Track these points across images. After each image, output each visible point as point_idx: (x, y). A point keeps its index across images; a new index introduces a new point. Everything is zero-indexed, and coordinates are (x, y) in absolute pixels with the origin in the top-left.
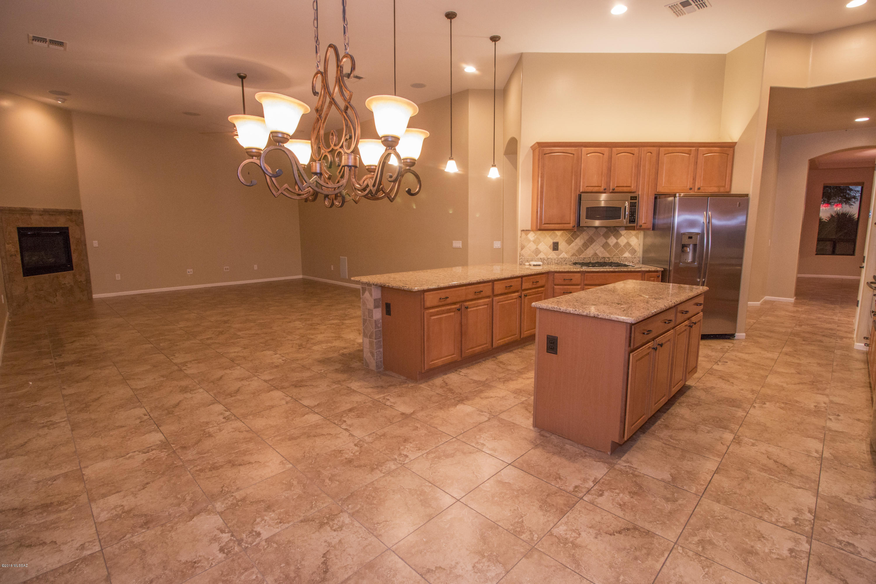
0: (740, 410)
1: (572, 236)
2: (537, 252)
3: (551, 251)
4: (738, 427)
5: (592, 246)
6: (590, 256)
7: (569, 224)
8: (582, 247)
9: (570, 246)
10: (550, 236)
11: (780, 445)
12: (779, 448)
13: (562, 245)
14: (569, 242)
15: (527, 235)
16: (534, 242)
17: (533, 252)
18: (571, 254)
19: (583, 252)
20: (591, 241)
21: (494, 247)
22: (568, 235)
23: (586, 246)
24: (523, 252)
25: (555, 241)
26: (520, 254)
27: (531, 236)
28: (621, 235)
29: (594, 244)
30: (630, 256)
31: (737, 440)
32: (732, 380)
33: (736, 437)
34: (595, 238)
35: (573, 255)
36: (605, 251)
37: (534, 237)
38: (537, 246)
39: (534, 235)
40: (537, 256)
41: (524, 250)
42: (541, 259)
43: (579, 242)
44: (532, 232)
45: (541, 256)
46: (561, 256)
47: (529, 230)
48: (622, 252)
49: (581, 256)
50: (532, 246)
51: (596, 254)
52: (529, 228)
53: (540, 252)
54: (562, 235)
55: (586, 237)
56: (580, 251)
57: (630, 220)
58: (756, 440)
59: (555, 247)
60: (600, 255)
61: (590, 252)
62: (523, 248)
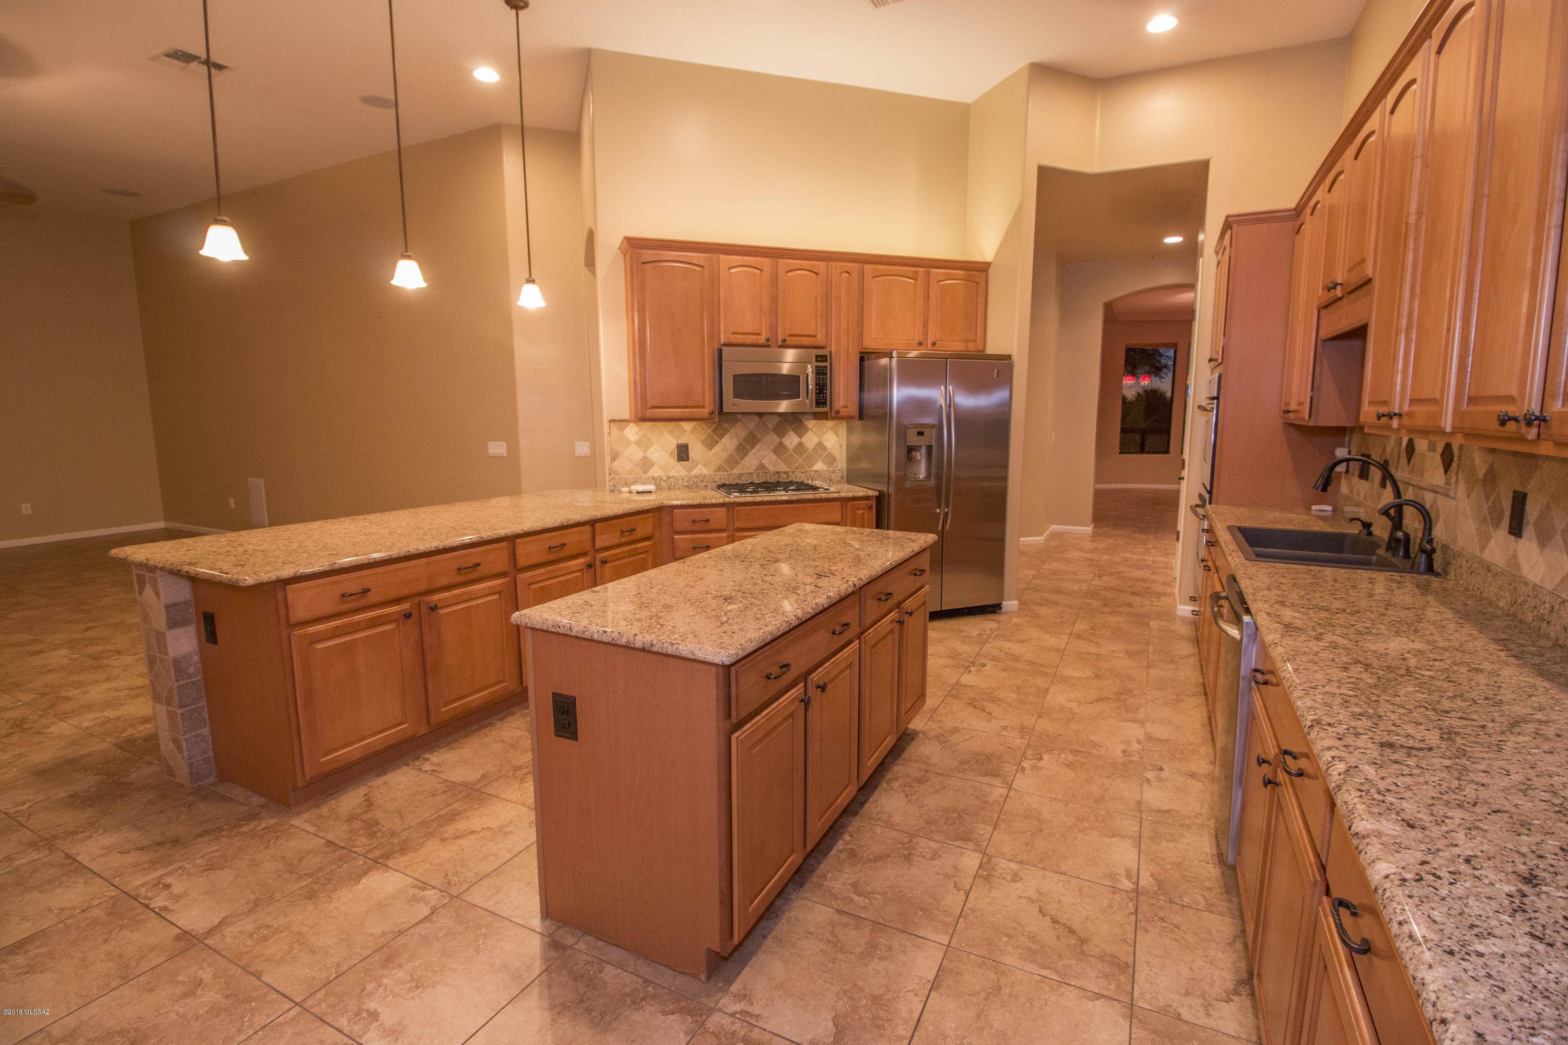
0: (997, 782)
1: (714, 431)
2: (646, 464)
3: (673, 462)
4: (990, 829)
5: (754, 451)
6: (751, 470)
7: (703, 407)
8: (736, 454)
9: (712, 452)
10: (670, 432)
11: (1064, 869)
12: (1062, 877)
13: (696, 450)
14: (710, 444)
15: (622, 429)
16: (638, 443)
17: (637, 465)
18: (714, 468)
19: (737, 463)
20: (751, 441)
21: (577, 454)
22: (706, 430)
23: (743, 450)
24: (616, 465)
25: (681, 442)
26: (610, 469)
27: (632, 432)
28: (807, 430)
29: (758, 446)
30: (825, 468)
31: (986, 873)
32: (989, 706)
33: (985, 860)
34: (759, 436)
35: (718, 470)
36: (779, 460)
37: (637, 433)
38: (645, 452)
39: (637, 429)
40: (645, 472)
41: (617, 461)
42: (654, 478)
43: (728, 443)
44: (632, 424)
45: (655, 472)
46: (696, 472)
47: (625, 421)
48: (811, 460)
49: (734, 471)
50: (635, 453)
51: (762, 466)
52: (626, 415)
53: (653, 465)
54: (694, 429)
55: (743, 434)
56: (732, 461)
57: (817, 400)
58: (1020, 862)
59: (683, 453)
60: (771, 468)
61: (750, 463)
62: (615, 456)
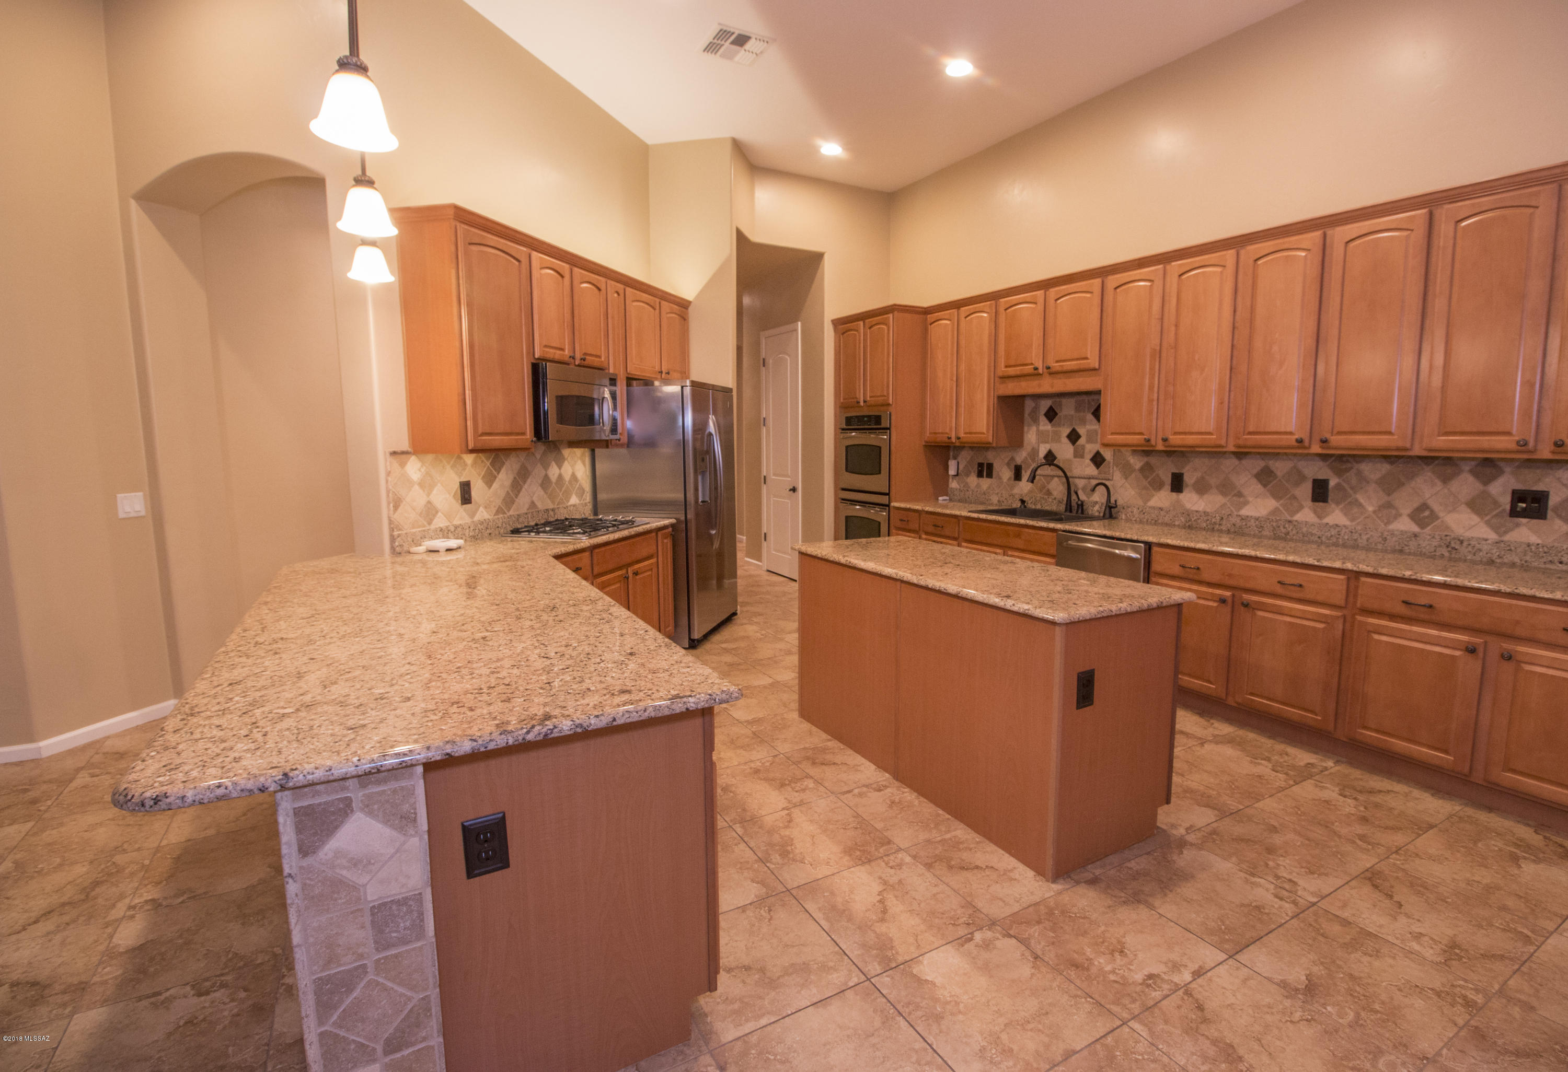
1: (492, 464)
2: (430, 512)
3: (457, 505)
5: (526, 486)
6: (525, 510)
7: (524, 434)
8: (512, 491)
9: (491, 490)
10: (452, 467)
13: (478, 488)
14: (489, 480)
15: (403, 465)
16: (421, 485)
17: (420, 514)
18: (494, 510)
19: (513, 502)
20: (523, 475)
22: (486, 462)
23: (517, 486)
24: (396, 517)
25: (464, 479)
26: (390, 522)
27: (414, 468)
28: (564, 459)
29: (529, 481)
30: (578, 501)
34: (529, 468)
35: (497, 513)
36: (545, 496)
37: (419, 470)
38: (428, 495)
39: (419, 464)
40: (430, 524)
41: (399, 510)
42: (441, 530)
43: (504, 478)
44: (413, 458)
45: (440, 522)
46: (477, 517)
47: (405, 453)
48: (568, 496)
49: (511, 512)
50: (416, 498)
51: (533, 504)
52: (405, 445)
53: (437, 512)
54: (475, 463)
55: (516, 466)
56: (509, 501)
59: (465, 494)
60: (540, 506)
61: (522, 503)
62: (397, 503)
